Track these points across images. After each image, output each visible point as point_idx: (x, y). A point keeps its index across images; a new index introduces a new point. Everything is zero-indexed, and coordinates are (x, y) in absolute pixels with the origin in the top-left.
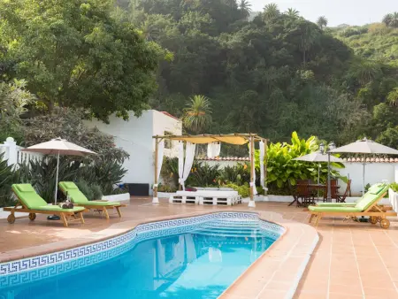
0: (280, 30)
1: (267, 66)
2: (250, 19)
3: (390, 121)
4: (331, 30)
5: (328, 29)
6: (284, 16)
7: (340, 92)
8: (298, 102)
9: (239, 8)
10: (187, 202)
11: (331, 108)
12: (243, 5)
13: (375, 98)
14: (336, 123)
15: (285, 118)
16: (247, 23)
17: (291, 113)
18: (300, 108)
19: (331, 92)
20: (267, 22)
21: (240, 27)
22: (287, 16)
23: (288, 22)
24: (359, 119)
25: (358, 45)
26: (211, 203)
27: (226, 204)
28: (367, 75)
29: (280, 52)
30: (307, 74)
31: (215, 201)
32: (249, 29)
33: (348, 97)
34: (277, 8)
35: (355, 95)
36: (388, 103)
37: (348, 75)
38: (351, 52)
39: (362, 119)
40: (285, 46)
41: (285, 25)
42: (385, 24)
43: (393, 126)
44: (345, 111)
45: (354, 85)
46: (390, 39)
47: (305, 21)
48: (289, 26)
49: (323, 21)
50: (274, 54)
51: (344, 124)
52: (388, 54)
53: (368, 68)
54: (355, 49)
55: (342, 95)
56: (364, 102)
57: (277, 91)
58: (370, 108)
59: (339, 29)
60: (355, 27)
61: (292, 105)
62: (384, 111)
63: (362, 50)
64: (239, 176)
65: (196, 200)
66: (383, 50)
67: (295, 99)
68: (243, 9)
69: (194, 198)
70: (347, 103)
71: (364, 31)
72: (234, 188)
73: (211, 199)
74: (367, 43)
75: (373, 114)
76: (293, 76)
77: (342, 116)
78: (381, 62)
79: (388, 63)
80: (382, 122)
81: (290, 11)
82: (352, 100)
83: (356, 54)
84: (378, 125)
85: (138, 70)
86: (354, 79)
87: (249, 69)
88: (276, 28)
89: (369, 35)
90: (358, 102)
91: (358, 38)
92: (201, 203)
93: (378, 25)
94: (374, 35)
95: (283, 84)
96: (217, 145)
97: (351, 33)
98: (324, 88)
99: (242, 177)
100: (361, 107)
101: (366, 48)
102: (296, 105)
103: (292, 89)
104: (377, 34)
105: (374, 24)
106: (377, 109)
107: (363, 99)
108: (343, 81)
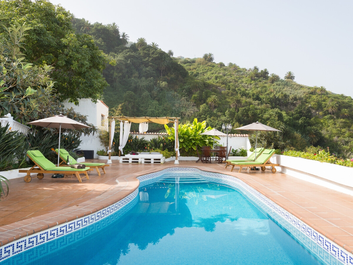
0: (148, 55)
1: (140, 77)
2: (128, 46)
3: (208, 114)
4: (175, 59)
5: (174, 58)
6: (149, 47)
7: (182, 96)
8: (158, 100)
9: (121, 37)
10: (133, 162)
11: (177, 105)
12: (124, 36)
13: (200, 101)
14: (180, 114)
15: (151, 110)
16: (126, 48)
17: (154, 107)
18: (160, 104)
19: (177, 96)
20: (139, 49)
21: (123, 50)
22: (152, 47)
23: (152, 51)
24: (192, 112)
25: (190, 69)
26: (150, 162)
27: (160, 162)
28: (196, 87)
29: (148, 69)
30: (164, 84)
31: (152, 161)
32: (128, 52)
33: (187, 99)
34: (146, 41)
35: (190, 98)
36: (207, 104)
37: (186, 87)
38: (187, 73)
39: (194, 112)
40: (151, 65)
41: (151, 53)
42: (204, 59)
43: (210, 117)
44: (184, 107)
45: (190, 93)
46: (207, 68)
47: (162, 51)
48: (153, 53)
49: (171, 53)
50: (144, 70)
51: (185, 115)
52: (206, 77)
53: (197, 83)
54: (189, 72)
55: (183, 98)
56: (195, 103)
57: (146, 93)
58: (198, 106)
59: (179, 59)
60: (189, 59)
61: (155, 102)
62: (205, 108)
63: (193, 73)
64: (162, 145)
65: (139, 161)
66: (203, 74)
67: (156, 98)
68: (123, 39)
69: (138, 159)
70: (186, 103)
71: (193, 61)
72: (160, 152)
73: (150, 159)
74: (195, 69)
75: (199, 110)
76: (155, 84)
77: (183, 110)
78: (203, 81)
79: (207, 81)
80: (204, 115)
81: (153, 44)
82: (188, 101)
83: (189, 74)
84: (202, 116)
85: (93, 70)
86: (189, 89)
87: (129, 77)
88: (146, 53)
89: (196, 64)
90: (192, 103)
91: (190, 66)
92: (143, 162)
93: (201, 59)
94: (198, 65)
95: (150, 89)
96: (146, 124)
97: (186, 62)
98: (173, 93)
99: (163, 145)
100: (193, 106)
101: (195, 72)
102: (157, 102)
103: (155, 92)
104: (200, 64)
105: (198, 58)
106: (202, 107)
107: (194, 101)
108: (183, 90)
